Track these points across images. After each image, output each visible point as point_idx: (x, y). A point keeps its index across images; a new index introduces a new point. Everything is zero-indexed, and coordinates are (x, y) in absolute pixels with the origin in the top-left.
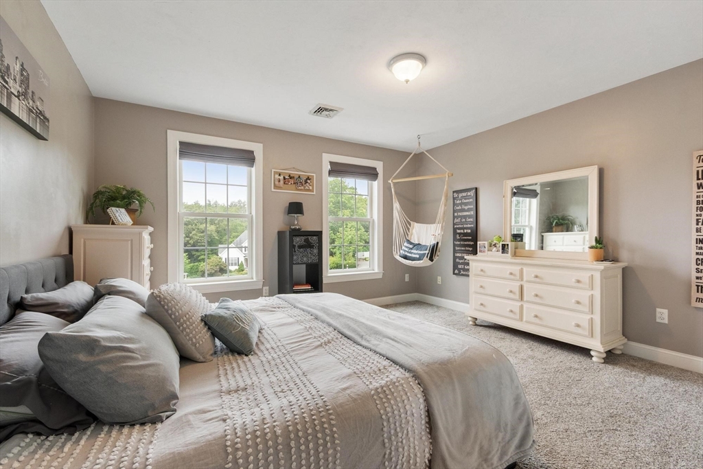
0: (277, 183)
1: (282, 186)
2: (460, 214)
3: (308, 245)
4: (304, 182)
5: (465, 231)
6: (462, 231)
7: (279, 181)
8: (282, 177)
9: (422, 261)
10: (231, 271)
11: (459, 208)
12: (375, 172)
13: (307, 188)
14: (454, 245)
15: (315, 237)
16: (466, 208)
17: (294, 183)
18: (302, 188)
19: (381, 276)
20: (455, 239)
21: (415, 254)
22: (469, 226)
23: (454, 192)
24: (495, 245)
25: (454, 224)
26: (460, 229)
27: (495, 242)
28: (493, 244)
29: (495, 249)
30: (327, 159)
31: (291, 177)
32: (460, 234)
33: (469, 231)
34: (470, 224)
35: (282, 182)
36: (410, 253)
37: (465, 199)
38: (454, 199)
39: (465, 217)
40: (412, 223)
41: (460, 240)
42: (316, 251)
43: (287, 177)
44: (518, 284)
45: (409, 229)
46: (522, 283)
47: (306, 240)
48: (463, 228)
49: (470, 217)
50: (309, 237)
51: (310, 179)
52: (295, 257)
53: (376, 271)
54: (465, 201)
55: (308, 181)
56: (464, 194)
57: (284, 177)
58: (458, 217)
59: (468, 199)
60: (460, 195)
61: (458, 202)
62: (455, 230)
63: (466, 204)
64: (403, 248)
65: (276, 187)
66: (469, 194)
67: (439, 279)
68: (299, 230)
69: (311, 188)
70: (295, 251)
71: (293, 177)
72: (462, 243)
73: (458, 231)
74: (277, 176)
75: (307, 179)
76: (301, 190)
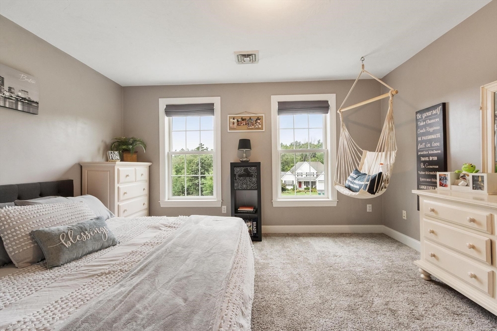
0: (231, 125)
1: (235, 127)
2: (424, 138)
3: (248, 174)
4: (254, 122)
5: (431, 159)
6: (427, 159)
7: (234, 124)
8: (235, 121)
9: (358, 193)
10: (288, 190)
11: (423, 131)
12: (325, 105)
13: (257, 127)
14: (419, 176)
15: (253, 168)
16: (431, 130)
17: (246, 124)
18: (253, 127)
19: (335, 205)
20: (419, 169)
21: (357, 185)
22: (435, 152)
23: (417, 113)
24: (464, 177)
25: (418, 151)
26: (424, 156)
27: (464, 172)
28: (461, 175)
29: (462, 182)
30: (275, 100)
31: (243, 120)
32: (425, 162)
33: (435, 158)
34: (436, 150)
35: (236, 124)
36: (353, 183)
37: (430, 120)
38: (417, 120)
39: (430, 141)
40: (364, 151)
41: (425, 170)
42: (254, 179)
43: (240, 120)
44: (486, 238)
45: (360, 159)
46: (492, 237)
47: (246, 170)
48: (428, 156)
49: (435, 140)
50: (249, 168)
51: (259, 119)
52: (236, 184)
53: (330, 199)
54: (429, 122)
55: (259, 121)
56: (429, 114)
57: (238, 120)
58: (422, 142)
59: (435, 118)
60: (424, 115)
61: (422, 124)
62: (419, 157)
63: (431, 125)
64: (349, 178)
65: (231, 129)
66: (434, 112)
67: (404, 213)
68: (247, 162)
69: (260, 126)
70: (236, 179)
71: (245, 119)
72: (427, 173)
73: (423, 159)
74: (232, 120)
75: (257, 120)
76: (252, 129)
